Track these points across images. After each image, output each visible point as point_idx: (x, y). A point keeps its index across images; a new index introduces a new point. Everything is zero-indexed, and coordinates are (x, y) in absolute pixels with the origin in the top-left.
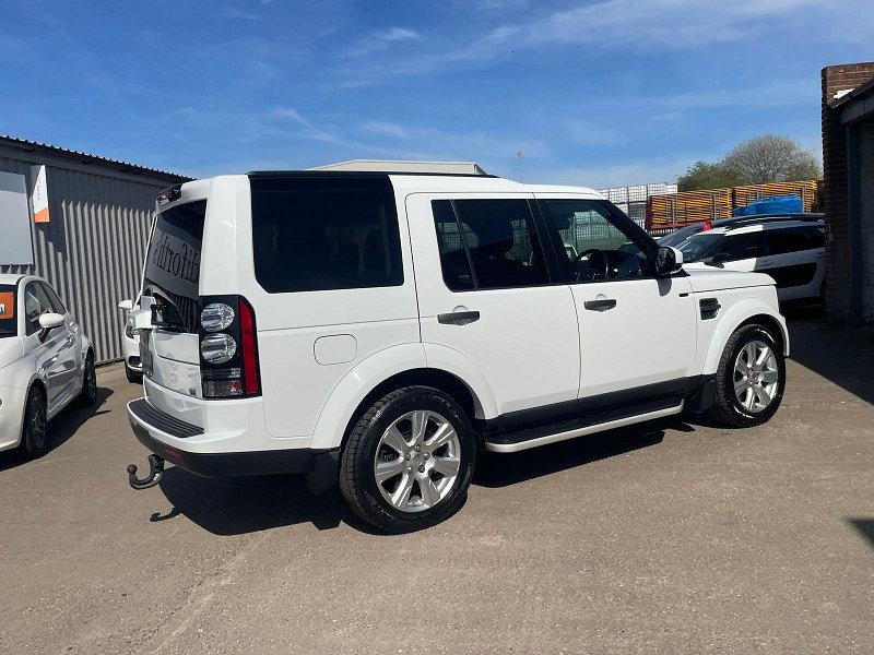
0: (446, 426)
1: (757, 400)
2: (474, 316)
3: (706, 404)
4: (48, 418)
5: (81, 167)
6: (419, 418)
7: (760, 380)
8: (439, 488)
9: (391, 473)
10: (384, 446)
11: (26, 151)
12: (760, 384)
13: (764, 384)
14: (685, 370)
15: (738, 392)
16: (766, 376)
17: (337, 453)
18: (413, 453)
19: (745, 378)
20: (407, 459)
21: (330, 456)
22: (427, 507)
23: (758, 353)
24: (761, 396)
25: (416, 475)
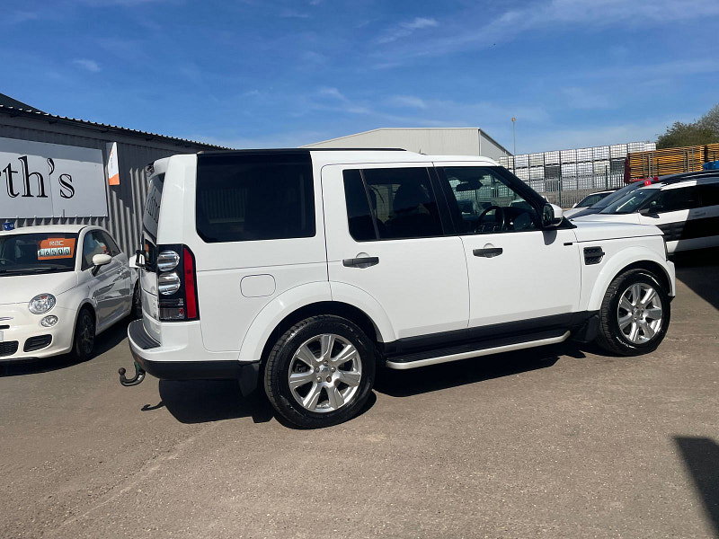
0: (349, 346)
1: (641, 333)
2: (374, 261)
3: (590, 335)
4: (97, 332)
5: (144, 143)
6: (328, 340)
7: (645, 316)
8: (344, 395)
9: (303, 382)
10: (297, 361)
11: (103, 132)
12: (644, 320)
13: (649, 320)
14: (571, 306)
15: (622, 326)
16: (650, 313)
17: (257, 365)
18: (322, 367)
19: (630, 314)
20: (317, 371)
21: (252, 368)
22: (332, 409)
23: (643, 294)
24: (645, 330)
25: (324, 384)
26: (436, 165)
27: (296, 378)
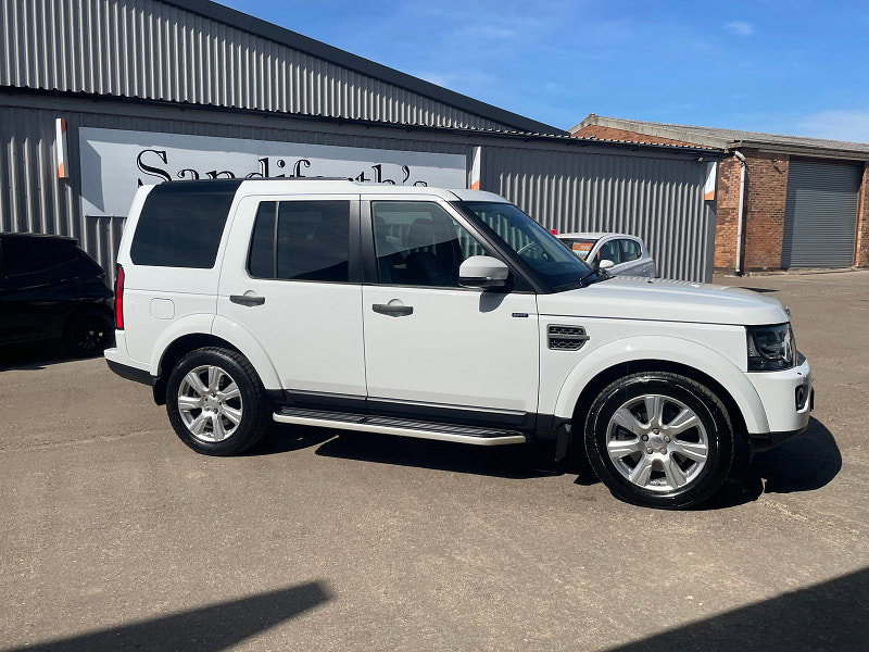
0: (233, 384)
9: (194, 406)
10: (187, 385)
18: (210, 397)
24: (668, 473)
25: (210, 414)
27: (185, 401)
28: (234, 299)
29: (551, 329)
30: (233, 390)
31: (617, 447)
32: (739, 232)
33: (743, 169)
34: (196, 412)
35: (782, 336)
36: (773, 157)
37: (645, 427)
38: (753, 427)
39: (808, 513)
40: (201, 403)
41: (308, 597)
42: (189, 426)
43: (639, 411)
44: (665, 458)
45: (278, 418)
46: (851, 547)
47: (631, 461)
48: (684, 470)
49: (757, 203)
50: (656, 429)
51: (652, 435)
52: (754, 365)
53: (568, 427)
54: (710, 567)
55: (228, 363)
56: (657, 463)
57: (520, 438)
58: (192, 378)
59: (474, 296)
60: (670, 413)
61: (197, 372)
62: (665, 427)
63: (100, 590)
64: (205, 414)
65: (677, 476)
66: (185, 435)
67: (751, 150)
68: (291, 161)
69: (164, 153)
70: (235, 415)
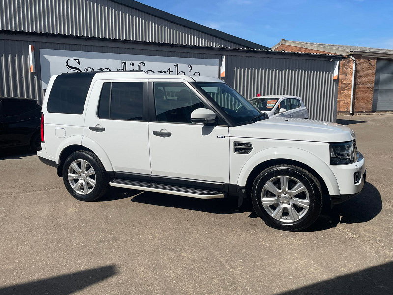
2: (103, 129)
5: (245, 54)
6: (83, 163)
7: (291, 202)
8: (91, 190)
9: (74, 178)
15: (264, 203)
16: (296, 201)
19: (276, 197)
22: (83, 193)
24: (290, 213)
25: (82, 182)
26: (150, 80)
27: (71, 175)
28: (91, 128)
29: (236, 144)
30: (92, 171)
31: (267, 201)
32: (352, 94)
33: (354, 65)
34: (76, 181)
35: (349, 147)
36: (369, 59)
37: (280, 191)
38: (332, 192)
39: (359, 234)
40: (78, 177)
41: (107, 272)
42: (73, 187)
43: (277, 183)
44: (289, 206)
45: (111, 184)
46: (377, 253)
47: (273, 207)
48: (298, 213)
49: (361, 80)
50: (286, 192)
51: (283, 195)
52: (333, 162)
53: (243, 191)
54: (304, 262)
55: (89, 158)
56: (285, 209)
57: (222, 195)
58: (74, 165)
59: (200, 127)
60: (292, 184)
61: (76, 162)
62: (289, 191)
63: (12, 267)
64: (80, 182)
65: (295, 215)
66: (71, 191)
67: (358, 55)
68: (137, 63)
69: (78, 60)
70: (93, 182)
